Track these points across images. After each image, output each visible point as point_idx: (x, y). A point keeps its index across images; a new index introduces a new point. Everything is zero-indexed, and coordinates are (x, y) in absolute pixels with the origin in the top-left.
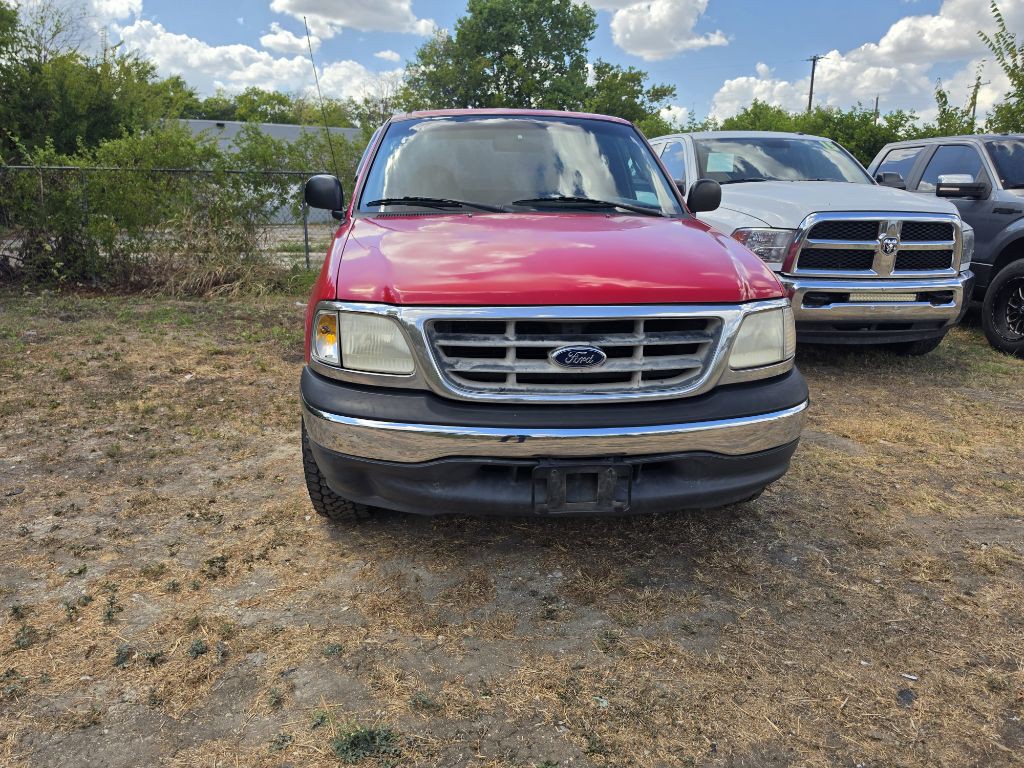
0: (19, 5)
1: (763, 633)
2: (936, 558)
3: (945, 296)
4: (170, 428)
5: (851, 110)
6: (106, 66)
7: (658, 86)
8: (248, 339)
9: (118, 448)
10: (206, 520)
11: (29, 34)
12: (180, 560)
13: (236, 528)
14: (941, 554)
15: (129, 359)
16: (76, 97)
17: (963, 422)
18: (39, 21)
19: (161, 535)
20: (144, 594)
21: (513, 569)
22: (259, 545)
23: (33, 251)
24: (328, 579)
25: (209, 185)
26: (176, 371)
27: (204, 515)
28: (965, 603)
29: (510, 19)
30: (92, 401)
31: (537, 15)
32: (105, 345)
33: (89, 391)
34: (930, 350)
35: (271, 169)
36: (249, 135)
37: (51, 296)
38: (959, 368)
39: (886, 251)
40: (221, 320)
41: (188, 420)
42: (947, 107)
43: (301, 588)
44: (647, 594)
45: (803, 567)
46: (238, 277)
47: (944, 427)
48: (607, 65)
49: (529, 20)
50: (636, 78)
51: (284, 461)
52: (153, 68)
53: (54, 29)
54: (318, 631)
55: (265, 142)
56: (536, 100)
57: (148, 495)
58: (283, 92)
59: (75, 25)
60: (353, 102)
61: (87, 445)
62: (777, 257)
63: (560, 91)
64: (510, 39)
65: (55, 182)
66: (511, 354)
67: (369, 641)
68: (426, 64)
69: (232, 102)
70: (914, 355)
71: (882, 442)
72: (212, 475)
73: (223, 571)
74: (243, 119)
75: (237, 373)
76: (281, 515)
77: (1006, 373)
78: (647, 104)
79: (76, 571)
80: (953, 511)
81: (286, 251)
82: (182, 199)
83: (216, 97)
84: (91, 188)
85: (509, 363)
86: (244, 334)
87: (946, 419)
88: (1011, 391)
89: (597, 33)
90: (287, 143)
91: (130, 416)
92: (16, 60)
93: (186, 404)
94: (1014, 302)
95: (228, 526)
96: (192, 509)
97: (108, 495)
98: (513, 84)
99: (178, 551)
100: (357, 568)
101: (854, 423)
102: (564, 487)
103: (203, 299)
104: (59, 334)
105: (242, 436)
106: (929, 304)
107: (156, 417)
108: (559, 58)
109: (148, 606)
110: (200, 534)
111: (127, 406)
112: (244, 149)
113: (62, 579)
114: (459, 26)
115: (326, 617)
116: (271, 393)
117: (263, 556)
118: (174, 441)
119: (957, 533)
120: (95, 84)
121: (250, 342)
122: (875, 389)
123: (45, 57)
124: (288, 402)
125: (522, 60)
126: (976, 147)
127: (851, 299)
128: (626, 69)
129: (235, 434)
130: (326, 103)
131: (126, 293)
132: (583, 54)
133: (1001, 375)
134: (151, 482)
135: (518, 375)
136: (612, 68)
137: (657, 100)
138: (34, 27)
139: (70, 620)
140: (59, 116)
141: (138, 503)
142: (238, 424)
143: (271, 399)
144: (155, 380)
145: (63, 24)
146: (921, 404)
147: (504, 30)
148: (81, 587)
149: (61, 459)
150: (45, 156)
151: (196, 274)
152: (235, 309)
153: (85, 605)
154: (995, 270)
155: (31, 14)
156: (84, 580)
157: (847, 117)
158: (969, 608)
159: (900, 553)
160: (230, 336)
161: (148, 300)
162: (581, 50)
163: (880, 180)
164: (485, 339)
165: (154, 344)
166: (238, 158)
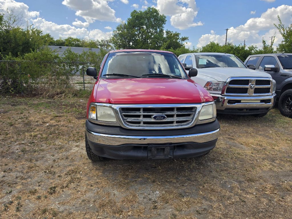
0: (4, 14)
1: (221, 212)
2: (271, 186)
3: (268, 101)
4: (41, 142)
5: (239, 45)
6: (28, 31)
7: (183, 37)
8: (66, 112)
9: (25, 149)
10: (50, 173)
11: (6, 22)
12: (42, 187)
13: (59, 176)
14: (273, 184)
15: (30, 119)
16: (19, 40)
17: (276, 139)
18: (9, 19)
19: (36, 178)
20: (29, 200)
21: (144, 190)
22: (66, 182)
23: (4, 85)
24: (86, 194)
25: (56, 66)
26: (44, 123)
27: (50, 172)
28: (282, 201)
29: (142, 19)
30: (18, 133)
31: (150, 17)
32: (23, 114)
33: (18, 129)
34: (264, 116)
35: (74, 62)
36: (68, 52)
37: (9, 98)
38: (273, 121)
39: (251, 88)
40: (58, 106)
41: (46, 139)
42: (266, 45)
43: (78, 198)
44: (185, 199)
45: (232, 189)
46: (64, 92)
47: (270, 141)
48: (169, 31)
49: (148, 19)
50: (177, 35)
51: (75, 153)
52: (41, 32)
53: (13, 21)
54: (83, 214)
55: (73, 54)
56: (149, 41)
57: (33, 165)
58: (78, 38)
59: (19, 20)
60: (98, 41)
61: (16, 148)
62: (220, 90)
63: (156, 38)
64: (142, 24)
65: (12, 65)
66: (142, 117)
67: (99, 217)
68: (119, 31)
69: (64, 41)
70: (259, 117)
71: (253, 146)
72: (53, 158)
73: (54, 192)
74: (67, 45)
75: (62, 123)
76: (73, 172)
77: (286, 123)
78: (181, 42)
79: (9, 192)
80: (275, 169)
81: (78, 84)
82: (48, 70)
83: (59, 39)
84: (22, 67)
85: (141, 119)
86: (65, 110)
87: (270, 138)
88: (289, 129)
89: (166, 22)
90: (79, 54)
91: (29, 138)
92: (2, 29)
93: (46, 134)
94: (288, 102)
95: (56, 176)
96: (46, 169)
97: (21, 165)
98: (143, 36)
99: (41, 185)
100: (96, 191)
101: (244, 139)
102: (156, 152)
103: (53, 99)
104: (10, 110)
105: (62, 144)
106: (264, 103)
107: (37, 138)
108: (156, 29)
109: (31, 204)
110: (48, 178)
111: (29, 134)
112: (66, 56)
113: (4, 195)
114: (128, 20)
115: (86, 208)
116: (72, 129)
117: (67, 186)
118: (42, 146)
119: (277, 177)
120: (25, 36)
121: (67, 113)
122: (249, 128)
123: (11, 29)
124: (77, 133)
125: (146, 30)
126: (275, 57)
127: (241, 102)
128: (174, 32)
129: (60, 143)
130: (91, 41)
131: (31, 97)
132: (163, 28)
133: (285, 123)
134: (34, 160)
135: (144, 122)
136: (171, 32)
137: (183, 41)
138: (8, 20)
139: (5, 210)
140: (14, 45)
141: (30, 168)
142: (61, 140)
143: (72, 132)
144: (37, 125)
145: (16, 20)
146: (263, 133)
147: (141, 22)
148: (10, 198)
149: (7, 153)
150: (9, 58)
151: (52, 92)
152: (62, 102)
153: (10, 204)
154: (282, 92)
155: (7, 17)
156: (11, 195)
157: (237, 47)
158: (283, 203)
159: (261, 184)
160: (61, 111)
161: (37, 99)
162: (162, 27)
163: (248, 66)
164: (135, 113)
165: (38, 114)
166: (64, 58)
